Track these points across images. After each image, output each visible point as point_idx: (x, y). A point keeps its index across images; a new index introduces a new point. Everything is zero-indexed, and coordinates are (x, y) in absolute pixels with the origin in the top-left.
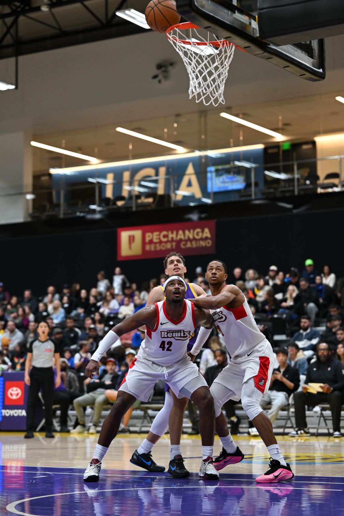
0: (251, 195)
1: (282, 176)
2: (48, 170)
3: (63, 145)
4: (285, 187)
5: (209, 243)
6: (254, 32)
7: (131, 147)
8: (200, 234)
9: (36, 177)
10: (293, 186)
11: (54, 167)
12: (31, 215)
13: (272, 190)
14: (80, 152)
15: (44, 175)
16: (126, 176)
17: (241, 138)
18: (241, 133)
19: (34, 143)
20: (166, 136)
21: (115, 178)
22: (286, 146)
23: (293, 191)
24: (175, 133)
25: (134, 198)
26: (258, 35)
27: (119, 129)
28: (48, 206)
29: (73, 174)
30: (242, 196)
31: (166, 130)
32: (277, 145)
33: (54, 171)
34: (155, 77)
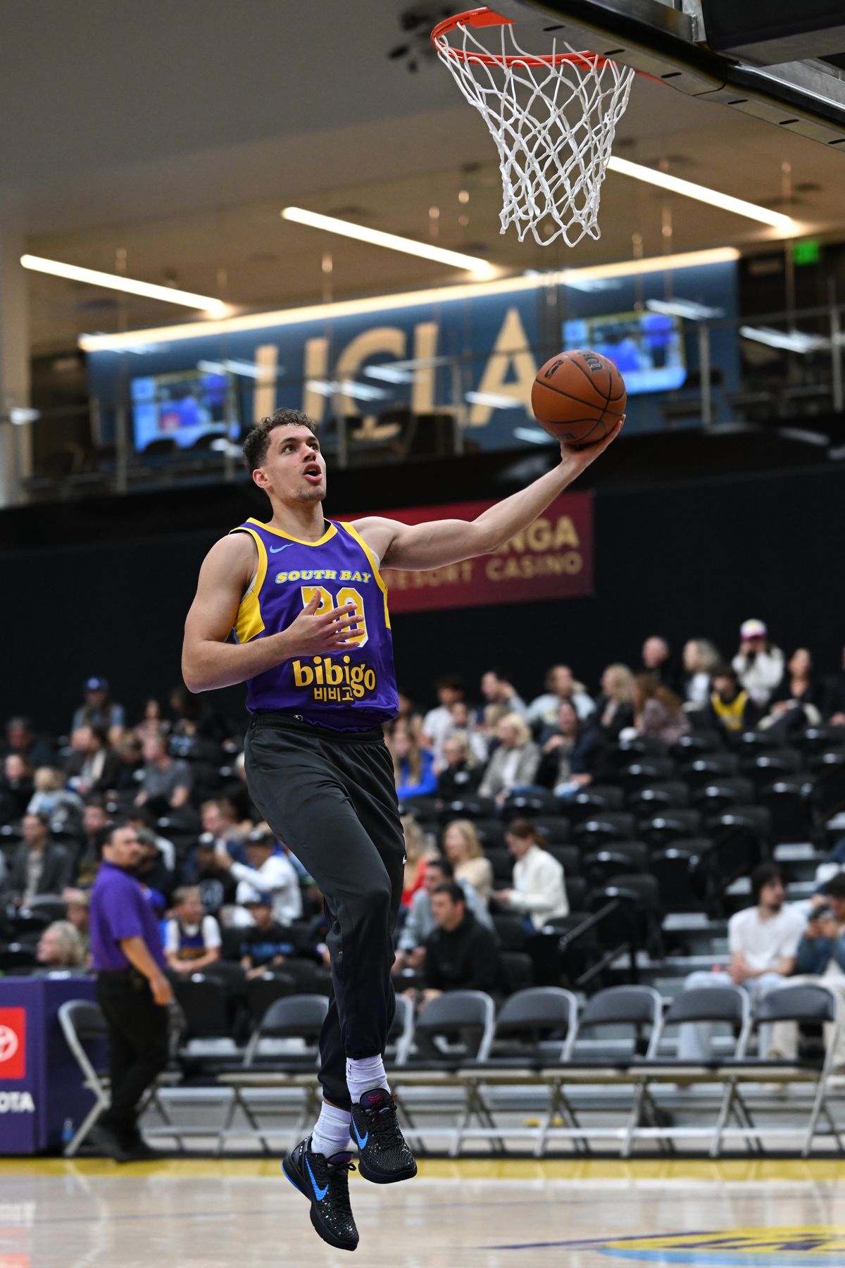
0: (697, 413)
1: (797, 343)
2: (75, 340)
3: (121, 265)
4: (804, 384)
5: (573, 564)
6: (691, 28)
7: (327, 265)
8: (547, 537)
9: (40, 364)
10: (829, 381)
11: (93, 330)
12: (27, 485)
13: (764, 396)
14: (172, 282)
15: (63, 355)
16: (317, 350)
17: (667, 231)
18: (667, 216)
19: (30, 262)
20: (434, 230)
21: (281, 360)
22: (807, 254)
23: (829, 397)
24: (463, 220)
25: (341, 428)
26: (702, 37)
27: (294, 214)
28: (79, 455)
29: (152, 349)
30: (671, 416)
31: (434, 213)
32: (778, 250)
33: (93, 343)
34: (399, 53)
